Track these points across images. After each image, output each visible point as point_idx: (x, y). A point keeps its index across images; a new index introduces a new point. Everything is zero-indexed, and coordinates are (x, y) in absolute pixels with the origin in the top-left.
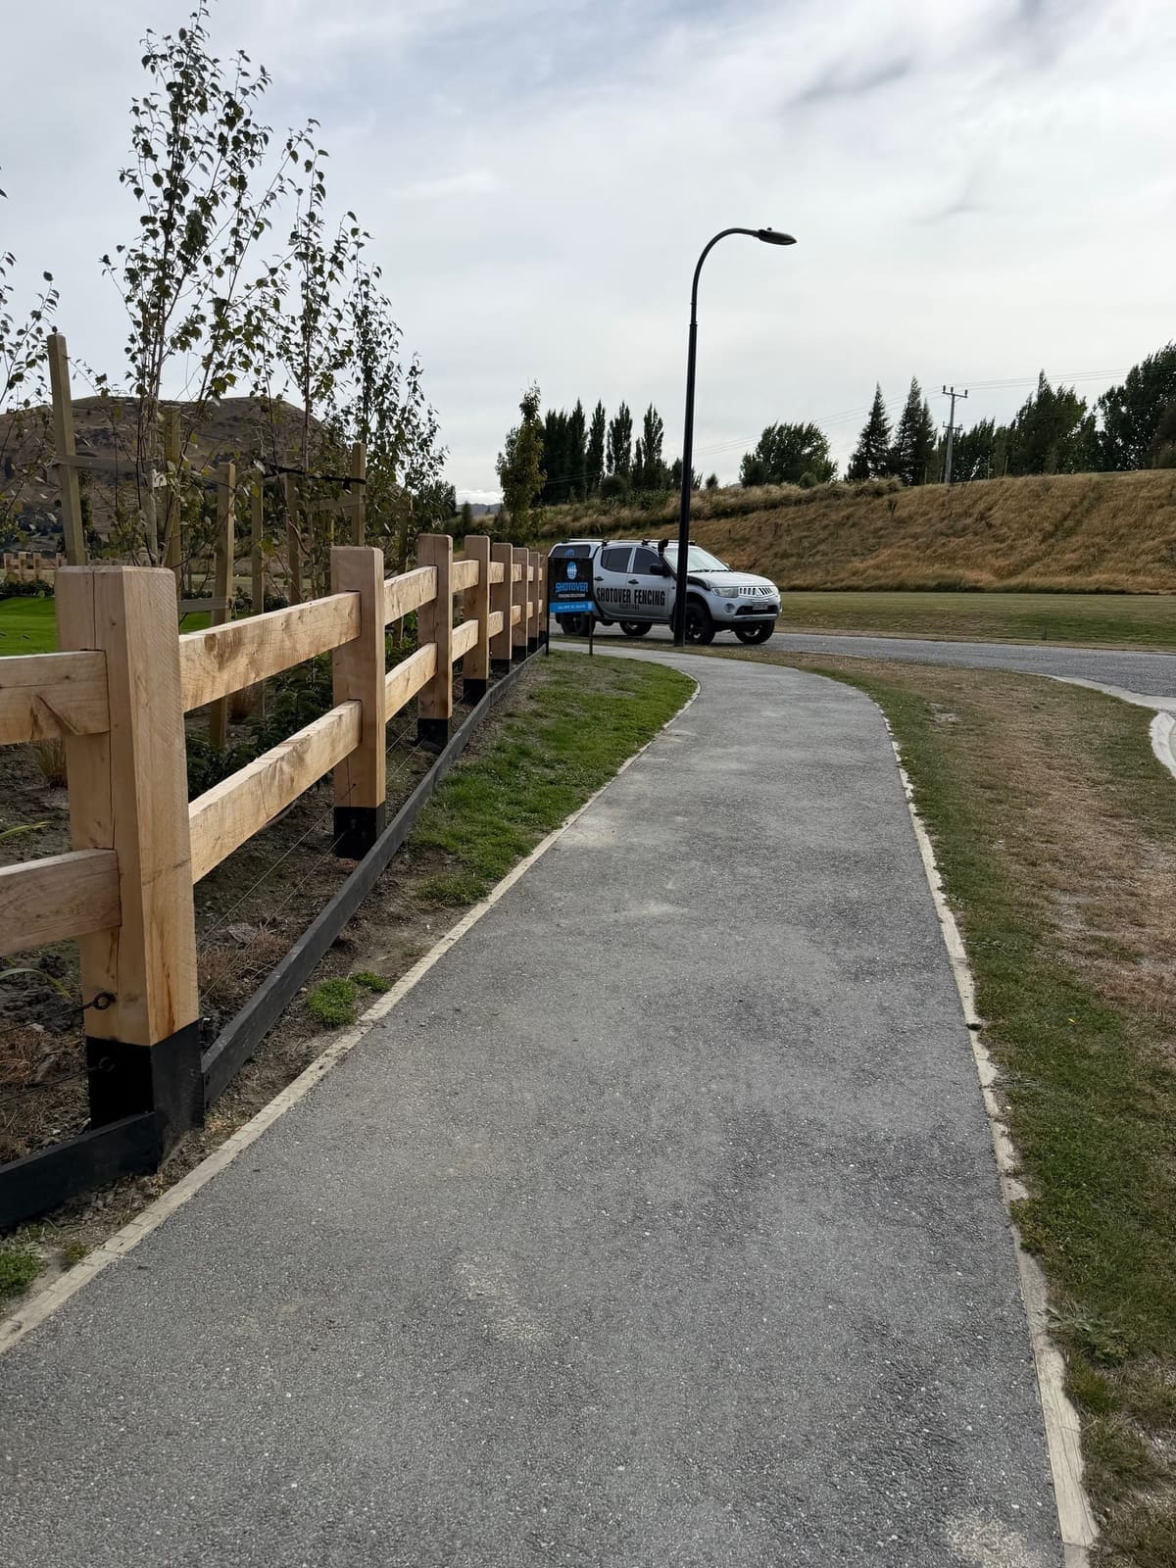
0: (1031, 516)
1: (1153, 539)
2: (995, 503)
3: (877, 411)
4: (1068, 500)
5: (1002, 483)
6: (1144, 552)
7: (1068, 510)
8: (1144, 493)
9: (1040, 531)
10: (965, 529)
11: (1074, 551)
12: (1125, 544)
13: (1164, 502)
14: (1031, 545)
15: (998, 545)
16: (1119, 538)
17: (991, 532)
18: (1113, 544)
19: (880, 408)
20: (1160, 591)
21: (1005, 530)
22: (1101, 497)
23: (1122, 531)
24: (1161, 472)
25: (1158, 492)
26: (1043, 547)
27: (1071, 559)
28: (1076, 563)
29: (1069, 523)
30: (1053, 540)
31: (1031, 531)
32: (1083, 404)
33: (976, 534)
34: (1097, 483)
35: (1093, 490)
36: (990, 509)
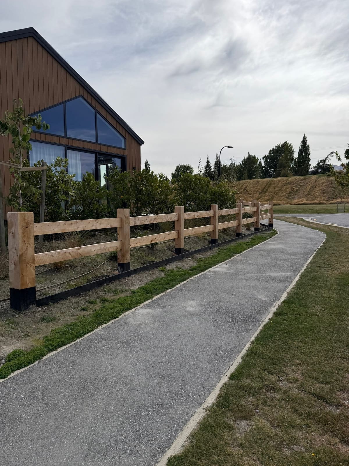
0: (256, 189)
1: (284, 193)
2: (247, 186)
3: (208, 162)
4: (264, 185)
5: (248, 181)
6: (282, 196)
7: (264, 187)
8: (280, 183)
9: (259, 192)
10: (241, 192)
11: (267, 196)
12: (278, 195)
13: (285, 185)
14: (257, 195)
15: (250, 196)
16: (276, 193)
17: (247, 193)
18: (275, 194)
19: (209, 161)
20: (287, 204)
21: (251, 192)
22: (271, 184)
23: (277, 191)
24: (283, 178)
25: (283, 182)
26: (260, 195)
27: (267, 198)
28: (268, 199)
29: (265, 190)
30: (262, 194)
31: (256, 192)
32: (258, 159)
33: (244, 193)
34: (270, 181)
35: (269, 182)
36: (246, 187)
